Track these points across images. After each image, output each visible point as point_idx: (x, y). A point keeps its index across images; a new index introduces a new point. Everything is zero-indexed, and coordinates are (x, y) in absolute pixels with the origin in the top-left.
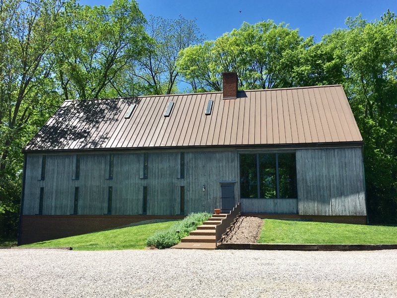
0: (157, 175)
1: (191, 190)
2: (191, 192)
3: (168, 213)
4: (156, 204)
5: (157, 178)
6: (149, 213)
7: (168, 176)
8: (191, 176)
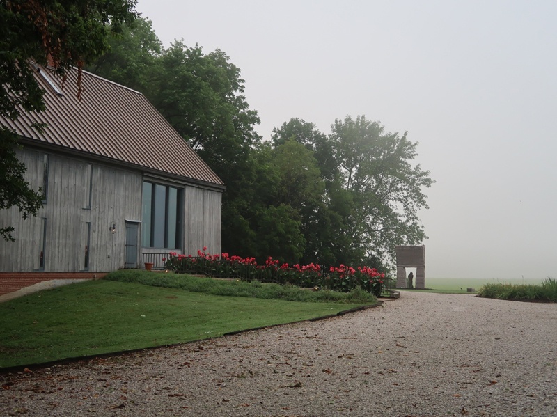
0: (59, 199)
1: (97, 230)
2: (97, 232)
3: (70, 269)
4: (57, 253)
5: (59, 204)
6: (47, 268)
7: (73, 203)
8: (97, 206)
